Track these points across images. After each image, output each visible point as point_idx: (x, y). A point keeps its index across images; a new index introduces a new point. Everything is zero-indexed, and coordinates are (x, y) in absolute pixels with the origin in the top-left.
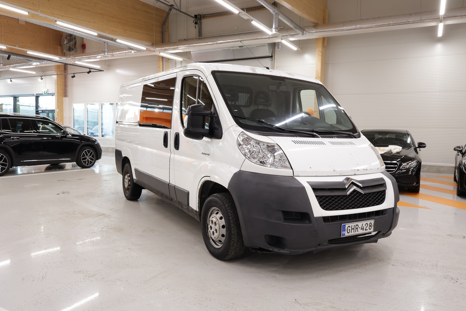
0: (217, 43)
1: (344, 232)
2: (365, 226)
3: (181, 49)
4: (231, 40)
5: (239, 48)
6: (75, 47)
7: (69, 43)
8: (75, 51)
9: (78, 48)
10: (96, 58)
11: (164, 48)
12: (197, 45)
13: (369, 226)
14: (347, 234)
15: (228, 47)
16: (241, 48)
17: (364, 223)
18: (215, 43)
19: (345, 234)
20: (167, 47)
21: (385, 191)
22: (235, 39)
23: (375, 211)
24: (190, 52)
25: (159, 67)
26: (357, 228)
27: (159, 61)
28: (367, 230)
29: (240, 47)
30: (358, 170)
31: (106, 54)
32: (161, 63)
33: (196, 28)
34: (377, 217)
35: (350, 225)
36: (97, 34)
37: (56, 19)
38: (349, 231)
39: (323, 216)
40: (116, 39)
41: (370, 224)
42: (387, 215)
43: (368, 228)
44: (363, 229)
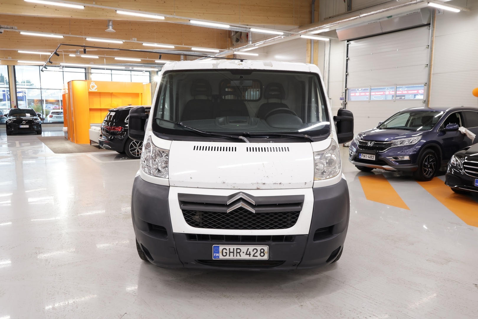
0: (360, 17)
1: (217, 255)
2: (253, 251)
3: (326, 28)
4: (375, 11)
5: (387, 19)
6: (241, 37)
7: (236, 34)
8: (241, 41)
9: (243, 38)
10: (255, 46)
11: (309, 30)
12: (340, 21)
13: (259, 252)
14: (221, 257)
15: (374, 20)
16: (390, 18)
17: (252, 247)
18: (358, 17)
19: (219, 257)
20: (312, 28)
21: (299, 212)
22: (380, 9)
23: (273, 236)
24: (335, 30)
25: (307, 50)
26: (239, 253)
27: (307, 43)
28: (257, 256)
29: (388, 17)
30: (264, 184)
31: (250, 43)
32: (309, 45)
33: (345, 2)
34: (274, 243)
35: (227, 247)
36: (230, 26)
37: (189, 18)
38: (224, 254)
39: (185, 232)
40: (250, 28)
41: (262, 251)
42: (294, 242)
43: (258, 254)
44: (250, 254)
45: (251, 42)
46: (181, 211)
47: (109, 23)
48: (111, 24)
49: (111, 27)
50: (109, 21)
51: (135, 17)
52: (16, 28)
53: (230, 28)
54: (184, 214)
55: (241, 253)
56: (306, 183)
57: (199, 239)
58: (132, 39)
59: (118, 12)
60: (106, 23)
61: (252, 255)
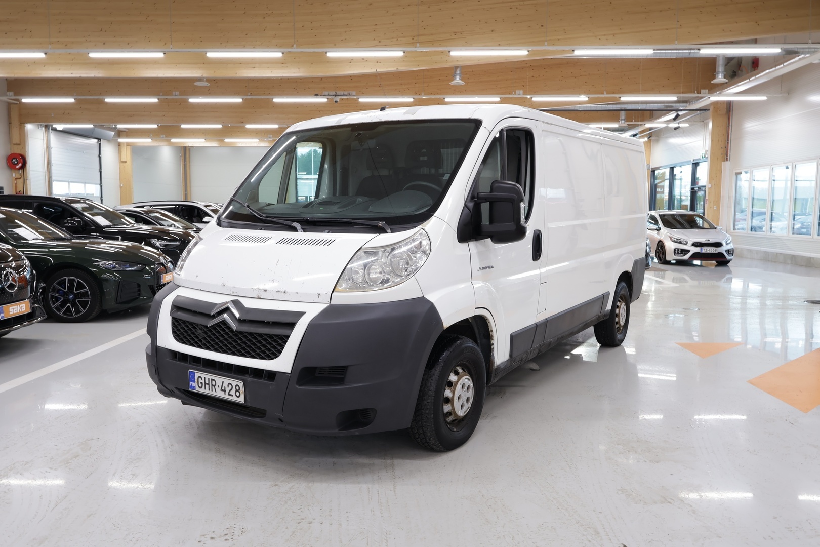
1: (193, 384)
2: (228, 387)
6: (739, 68)
9: (744, 69)
13: (234, 390)
14: (198, 390)
17: (227, 381)
19: (194, 387)
21: (288, 337)
23: (251, 368)
26: (214, 386)
28: (232, 395)
30: (265, 291)
31: (720, 77)
34: (248, 378)
35: (203, 375)
36: (654, 50)
37: (573, 47)
38: (200, 385)
39: (167, 347)
40: (699, 50)
41: (238, 388)
42: (274, 383)
43: (233, 392)
44: (225, 391)
45: (720, 75)
46: (170, 319)
47: (456, 71)
48: (458, 73)
49: (458, 78)
50: (456, 68)
51: (491, 57)
52: (354, 93)
53: (654, 53)
54: (173, 323)
55: (216, 387)
56: (319, 295)
57: (180, 360)
58: (515, 93)
59: (453, 53)
60: (451, 72)
61: (227, 393)
